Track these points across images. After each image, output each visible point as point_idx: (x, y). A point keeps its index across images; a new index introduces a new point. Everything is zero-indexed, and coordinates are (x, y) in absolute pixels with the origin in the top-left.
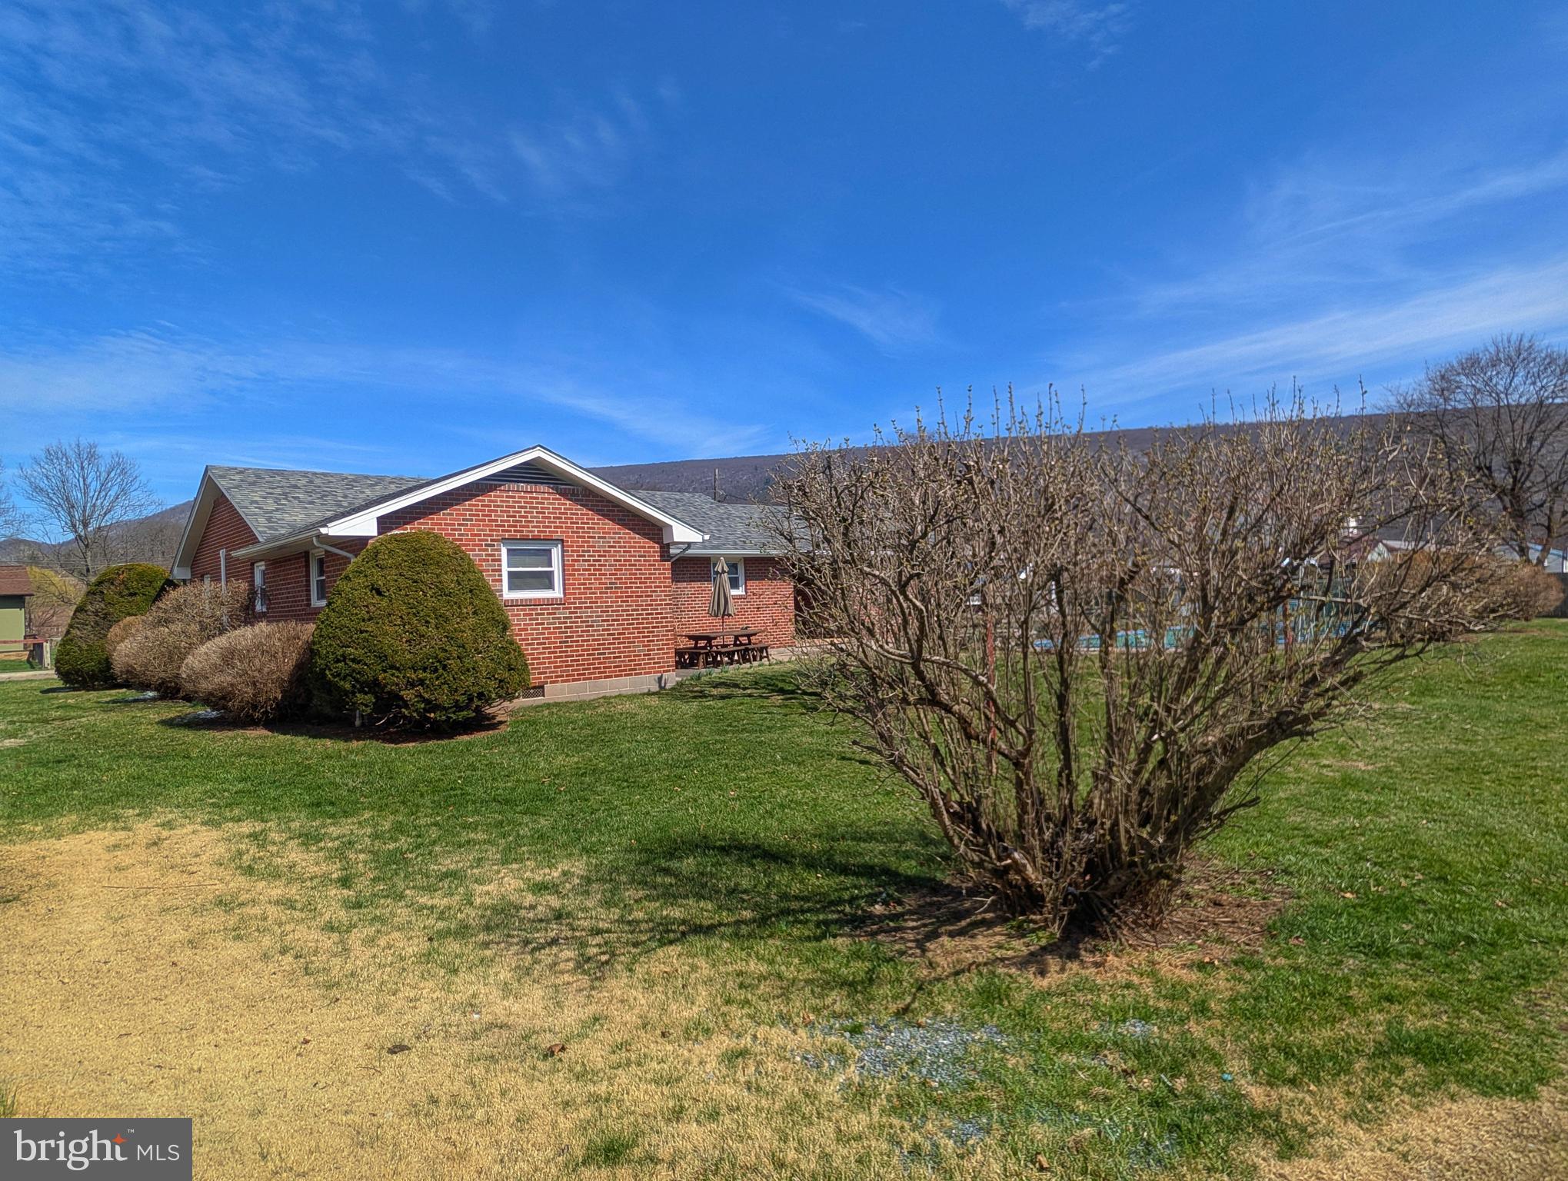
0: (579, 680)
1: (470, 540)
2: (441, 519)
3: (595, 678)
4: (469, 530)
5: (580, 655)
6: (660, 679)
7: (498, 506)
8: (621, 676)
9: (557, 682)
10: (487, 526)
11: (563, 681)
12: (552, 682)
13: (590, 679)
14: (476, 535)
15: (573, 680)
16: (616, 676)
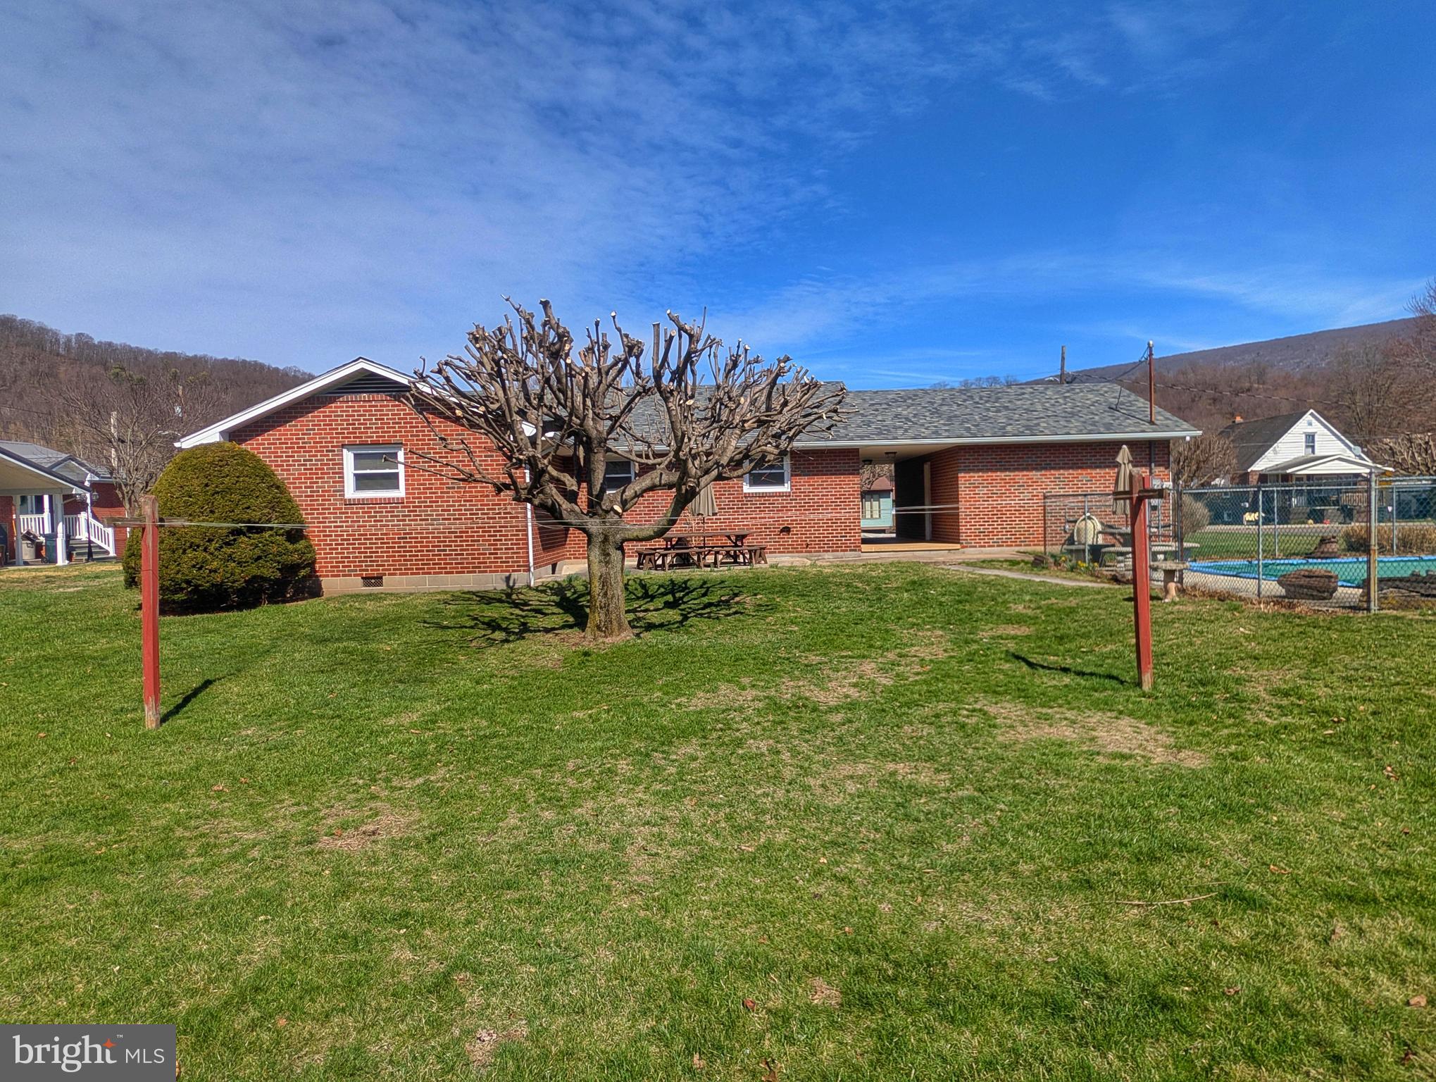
0: (419, 574)
1: (312, 447)
2: (288, 430)
3: (435, 573)
4: (312, 438)
5: (419, 551)
6: (508, 579)
7: (338, 416)
8: (463, 572)
9: (395, 574)
10: (328, 434)
11: (401, 574)
12: (389, 574)
13: (430, 573)
14: (317, 443)
15: (412, 574)
16: (457, 573)
